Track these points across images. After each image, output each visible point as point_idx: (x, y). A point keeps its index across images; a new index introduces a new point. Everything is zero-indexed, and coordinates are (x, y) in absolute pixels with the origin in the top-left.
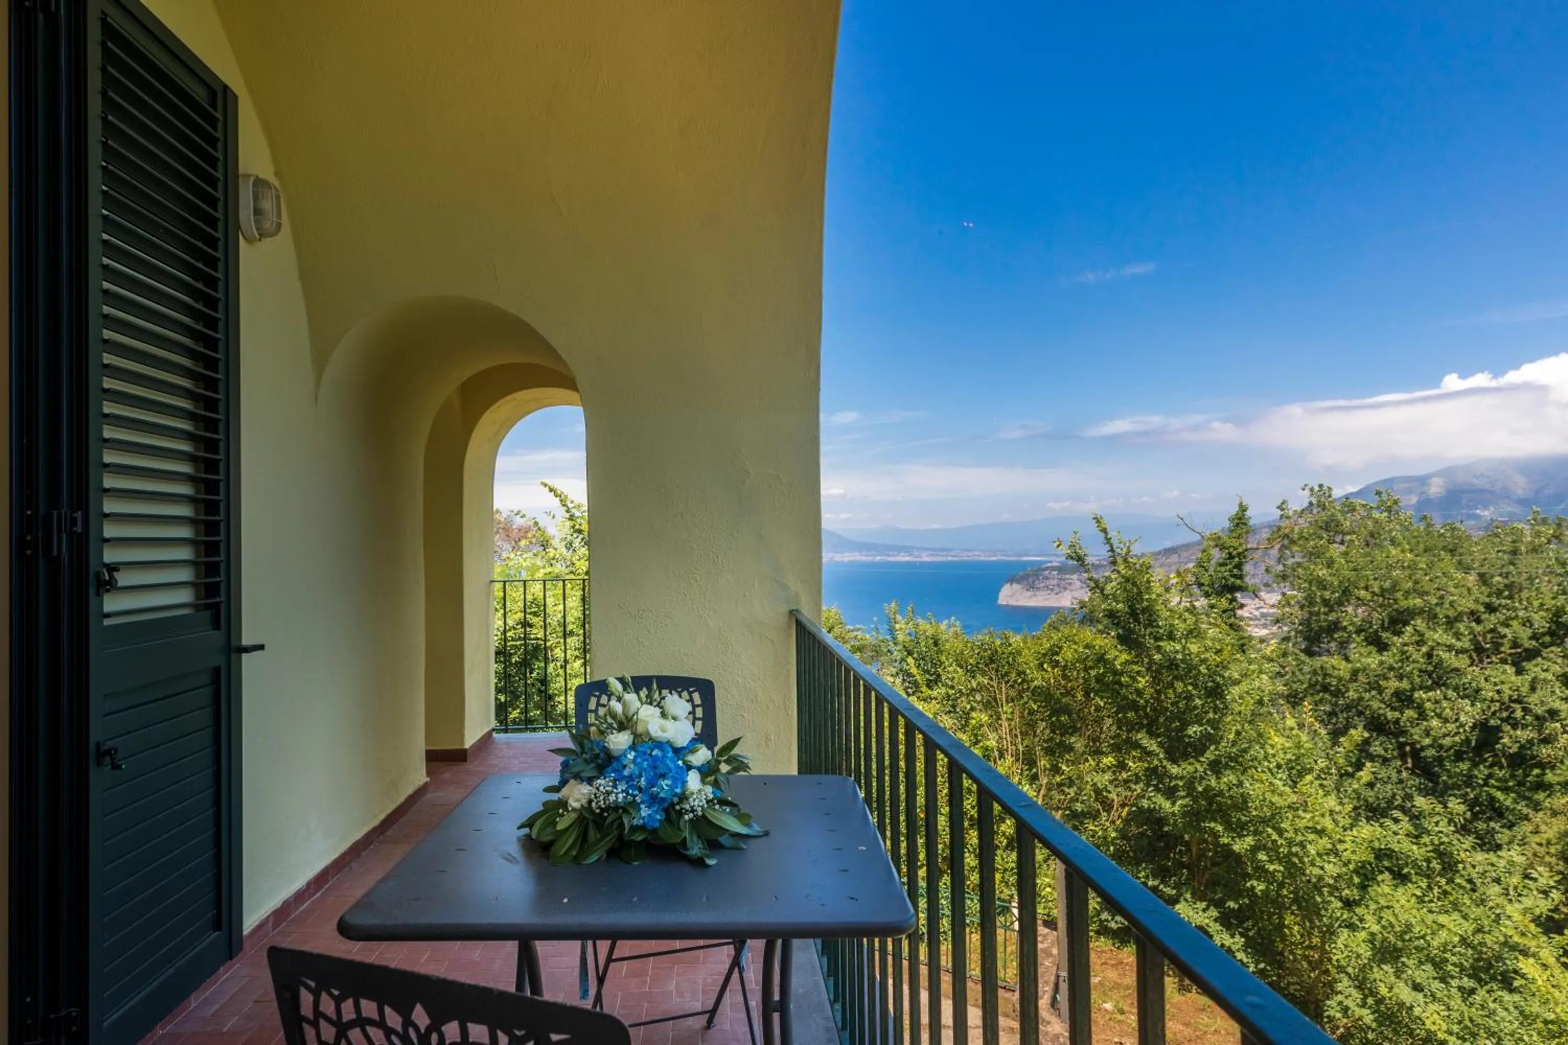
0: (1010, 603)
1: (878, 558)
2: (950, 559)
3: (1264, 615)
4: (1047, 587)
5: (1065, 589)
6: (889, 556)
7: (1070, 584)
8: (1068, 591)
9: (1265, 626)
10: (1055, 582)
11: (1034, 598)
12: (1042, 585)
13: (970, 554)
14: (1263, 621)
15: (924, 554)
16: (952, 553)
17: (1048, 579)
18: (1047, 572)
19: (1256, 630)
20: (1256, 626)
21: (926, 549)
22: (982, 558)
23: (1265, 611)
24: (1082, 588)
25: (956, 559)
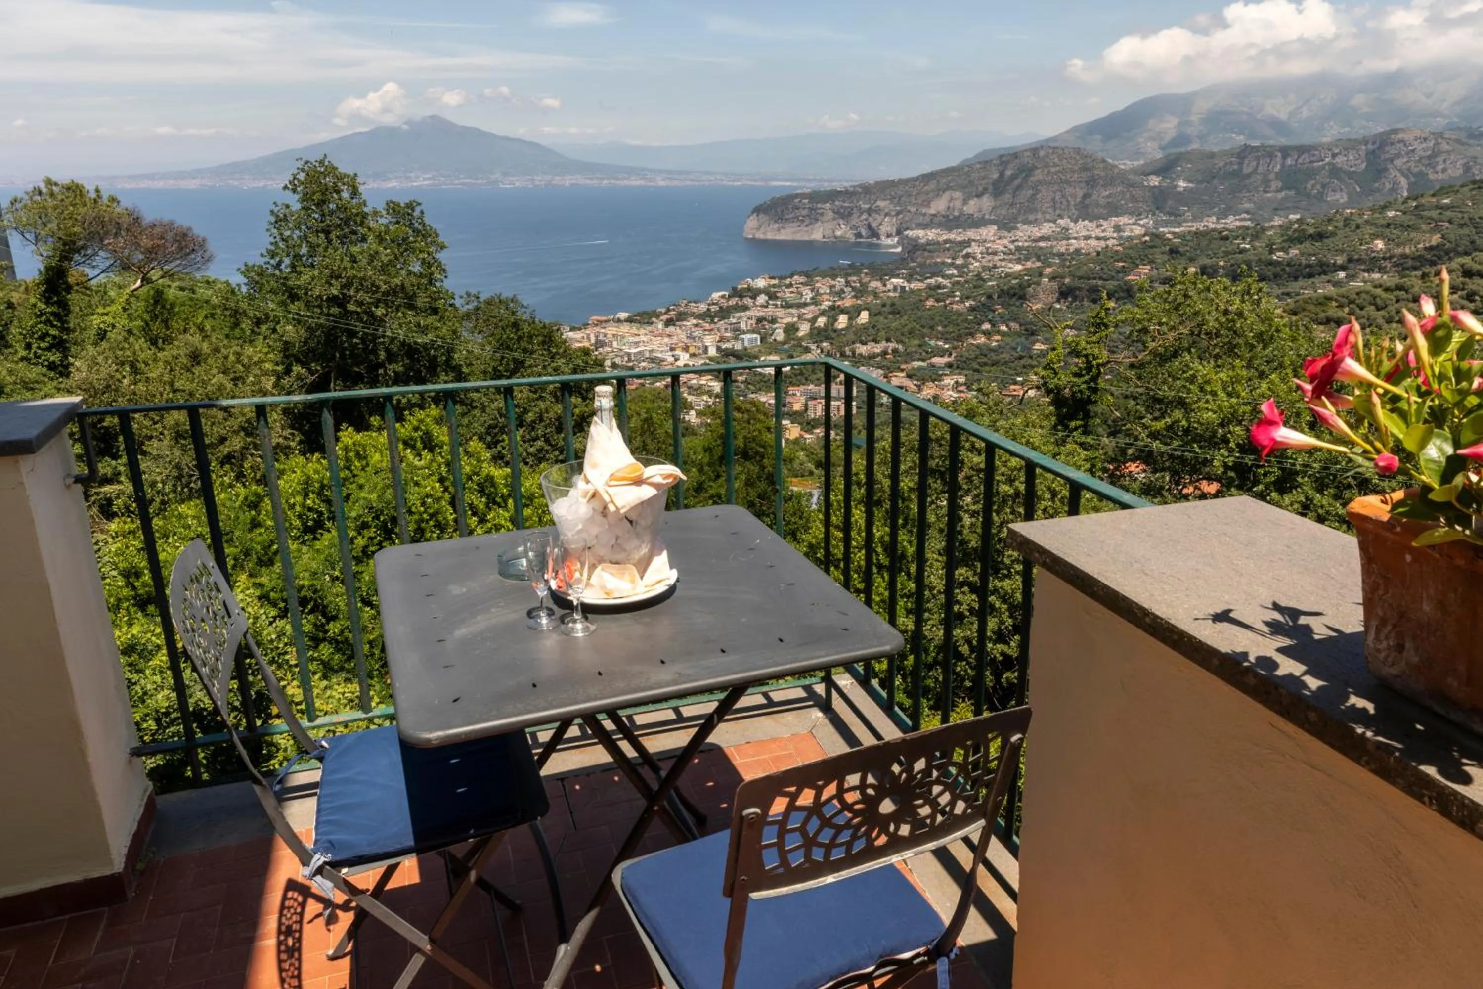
0: (757, 236)
1: (605, 182)
2: (688, 183)
3: (1018, 249)
4: (797, 217)
5: (817, 220)
6: (617, 179)
7: (822, 214)
8: (819, 223)
9: (1019, 261)
10: (805, 212)
11: (782, 231)
12: (791, 216)
13: (712, 178)
14: (1017, 255)
15: (659, 178)
16: (691, 177)
17: (798, 209)
18: (797, 200)
19: (1011, 265)
20: (1011, 261)
21: (661, 171)
22: (725, 183)
23: (1020, 244)
24: (834, 219)
25: (696, 183)
